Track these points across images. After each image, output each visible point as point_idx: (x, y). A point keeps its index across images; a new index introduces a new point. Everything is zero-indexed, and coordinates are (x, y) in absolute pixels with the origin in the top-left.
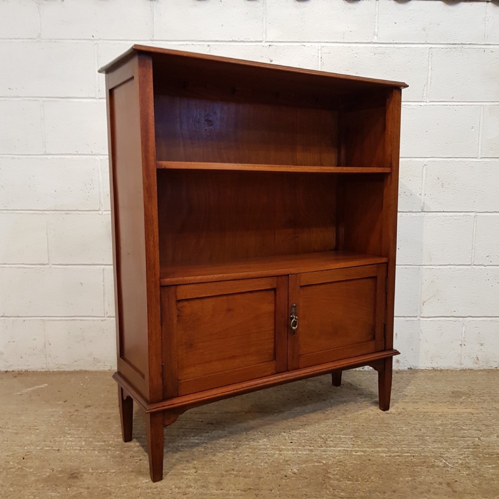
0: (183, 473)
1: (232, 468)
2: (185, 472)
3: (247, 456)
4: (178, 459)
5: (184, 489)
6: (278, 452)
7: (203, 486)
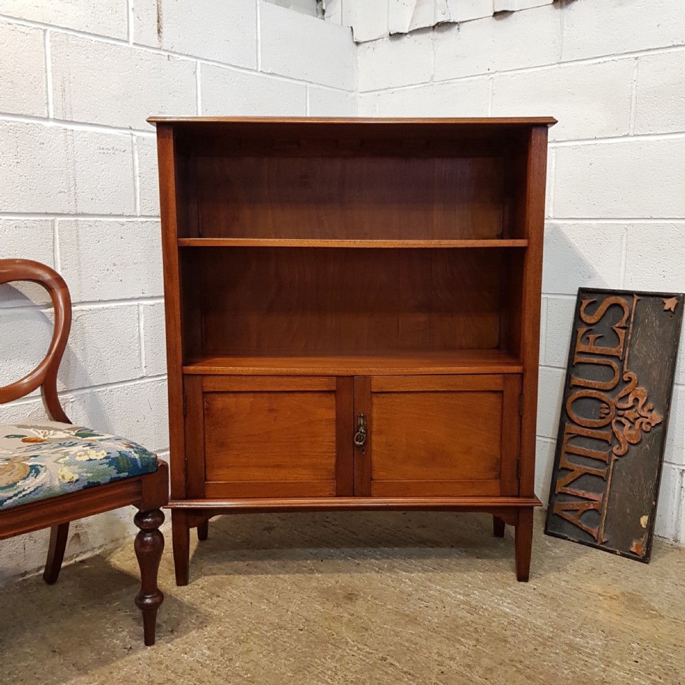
0: (459, 640)
1: (522, 659)
2: (462, 640)
3: (556, 653)
4: (468, 623)
5: (444, 659)
6: (603, 666)
7: (469, 666)
